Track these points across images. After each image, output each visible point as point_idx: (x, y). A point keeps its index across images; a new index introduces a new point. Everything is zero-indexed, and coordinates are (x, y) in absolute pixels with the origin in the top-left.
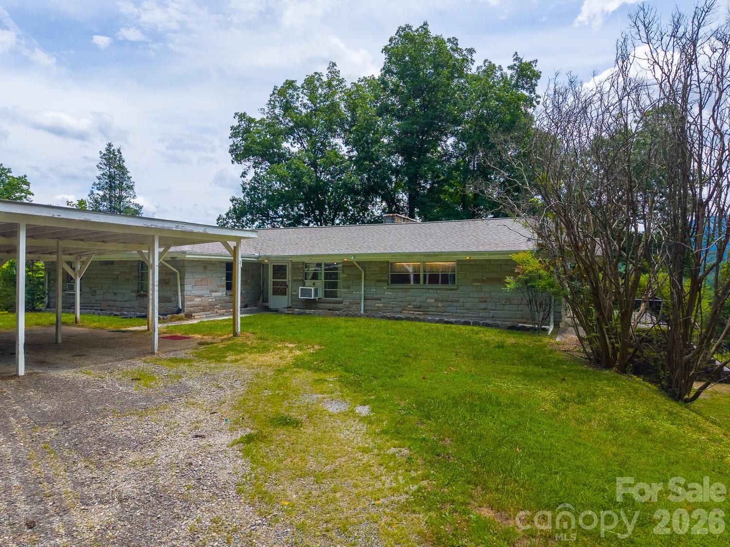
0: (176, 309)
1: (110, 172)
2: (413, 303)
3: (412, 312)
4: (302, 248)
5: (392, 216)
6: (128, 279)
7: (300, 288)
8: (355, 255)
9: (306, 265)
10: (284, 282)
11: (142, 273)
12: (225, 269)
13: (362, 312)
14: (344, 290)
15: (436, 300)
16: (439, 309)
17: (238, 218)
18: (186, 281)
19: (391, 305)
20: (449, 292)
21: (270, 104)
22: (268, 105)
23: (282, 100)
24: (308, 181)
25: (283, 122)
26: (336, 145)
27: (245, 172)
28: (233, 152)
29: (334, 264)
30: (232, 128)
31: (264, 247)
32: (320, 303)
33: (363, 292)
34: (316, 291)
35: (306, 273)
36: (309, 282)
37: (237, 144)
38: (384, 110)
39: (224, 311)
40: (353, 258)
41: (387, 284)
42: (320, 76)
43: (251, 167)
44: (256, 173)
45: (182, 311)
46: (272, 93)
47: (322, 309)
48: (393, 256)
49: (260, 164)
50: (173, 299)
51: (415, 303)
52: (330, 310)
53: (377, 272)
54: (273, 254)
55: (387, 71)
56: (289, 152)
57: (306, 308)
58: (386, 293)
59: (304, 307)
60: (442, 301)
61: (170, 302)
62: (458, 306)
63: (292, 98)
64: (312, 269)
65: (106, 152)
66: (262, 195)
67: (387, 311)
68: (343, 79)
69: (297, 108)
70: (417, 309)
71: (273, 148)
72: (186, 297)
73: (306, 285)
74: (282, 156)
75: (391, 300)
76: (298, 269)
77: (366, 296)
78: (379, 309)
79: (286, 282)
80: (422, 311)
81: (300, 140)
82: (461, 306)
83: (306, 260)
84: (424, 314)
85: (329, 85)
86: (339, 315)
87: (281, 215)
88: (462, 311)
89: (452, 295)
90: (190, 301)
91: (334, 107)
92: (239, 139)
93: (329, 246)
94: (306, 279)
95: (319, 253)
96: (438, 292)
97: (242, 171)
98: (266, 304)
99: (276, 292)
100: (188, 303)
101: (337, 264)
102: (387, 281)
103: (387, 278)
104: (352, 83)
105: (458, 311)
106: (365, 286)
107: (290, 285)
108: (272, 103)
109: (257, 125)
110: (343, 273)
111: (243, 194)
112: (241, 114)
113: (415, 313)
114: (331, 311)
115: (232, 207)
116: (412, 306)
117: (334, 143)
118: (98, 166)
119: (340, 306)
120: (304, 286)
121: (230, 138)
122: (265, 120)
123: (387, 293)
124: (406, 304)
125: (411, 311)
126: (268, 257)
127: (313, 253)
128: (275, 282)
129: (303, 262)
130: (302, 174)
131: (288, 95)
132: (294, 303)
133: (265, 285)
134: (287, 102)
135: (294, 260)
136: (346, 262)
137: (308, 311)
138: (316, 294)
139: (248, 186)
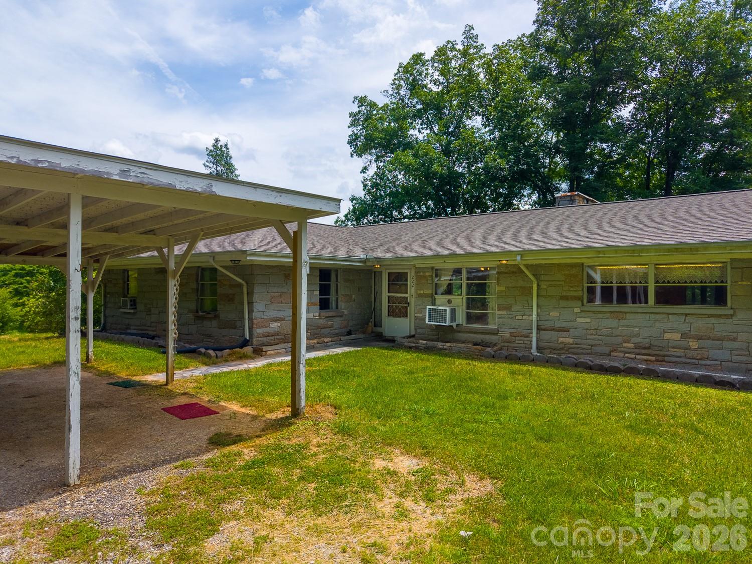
0: (241, 339)
1: (217, 171)
2: (634, 340)
3: (633, 356)
4: (430, 246)
5: (571, 196)
6: (186, 294)
7: (428, 307)
8: (522, 253)
9: (437, 272)
10: (404, 298)
11: (202, 284)
12: (318, 278)
13: (534, 350)
14: (500, 313)
15: (684, 336)
16: (690, 353)
17: (358, 219)
18: (256, 297)
19: (590, 342)
20: (713, 320)
21: (394, 83)
22: (392, 85)
23: (408, 78)
24: (439, 170)
25: (410, 104)
26: (472, 128)
27: (366, 167)
28: (352, 143)
29: (481, 271)
30: (351, 115)
31: (376, 247)
32: (459, 332)
33: (534, 317)
34: (453, 312)
35: (436, 284)
36: (441, 299)
37: (357, 134)
38: (538, 74)
39: (315, 341)
40: (519, 258)
41: (580, 303)
42: (453, 45)
43: (373, 161)
44: (378, 168)
45: (249, 343)
46: (396, 71)
47: (463, 342)
48: (599, 252)
49: (382, 157)
50: (238, 324)
51: (638, 340)
52: (476, 344)
53: (563, 283)
54: (387, 256)
55: (540, 22)
56: (417, 141)
57: (438, 340)
58: (578, 320)
59: (435, 337)
60: (699, 338)
61: (235, 328)
62: (737, 349)
63: (420, 75)
64: (445, 279)
65: (212, 149)
66: (384, 192)
67: (579, 351)
68: (483, 45)
69: (425, 86)
70: (643, 351)
71: (397, 137)
72: (255, 322)
73: (437, 302)
74: (408, 146)
75: (589, 332)
76: (425, 277)
77: (541, 323)
78: (565, 348)
79: (407, 298)
80: (653, 356)
81: (429, 124)
82: (742, 349)
83: (438, 264)
84: (657, 361)
85: (465, 53)
86: (493, 357)
87: (407, 215)
88: (744, 359)
89: (720, 327)
90: (262, 327)
91: (471, 78)
92: (359, 128)
93: (474, 241)
94: (436, 294)
95: (457, 251)
96: (689, 319)
97: (363, 165)
98: (379, 330)
99: (392, 313)
100: (259, 331)
101: (486, 269)
102: (580, 298)
103: (580, 294)
104: (494, 46)
105: (734, 358)
106: (538, 306)
107: (412, 301)
108: (397, 82)
109: (380, 112)
110: (498, 283)
111: (364, 193)
112: (361, 98)
113: (638, 357)
114: (479, 347)
115: (352, 208)
116: (632, 345)
117: (470, 126)
118: (204, 165)
119: (494, 338)
120: (434, 304)
121: (349, 127)
122: (389, 106)
123: (582, 320)
124: (620, 339)
125: (630, 353)
126: (379, 260)
127: (448, 252)
128: (392, 297)
129: (432, 268)
130: (432, 161)
131: (415, 72)
132: (419, 331)
133: (377, 300)
134: (414, 80)
135: (419, 264)
136: (506, 266)
137: (440, 345)
138: (453, 319)
139: (369, 183)
